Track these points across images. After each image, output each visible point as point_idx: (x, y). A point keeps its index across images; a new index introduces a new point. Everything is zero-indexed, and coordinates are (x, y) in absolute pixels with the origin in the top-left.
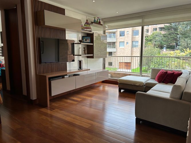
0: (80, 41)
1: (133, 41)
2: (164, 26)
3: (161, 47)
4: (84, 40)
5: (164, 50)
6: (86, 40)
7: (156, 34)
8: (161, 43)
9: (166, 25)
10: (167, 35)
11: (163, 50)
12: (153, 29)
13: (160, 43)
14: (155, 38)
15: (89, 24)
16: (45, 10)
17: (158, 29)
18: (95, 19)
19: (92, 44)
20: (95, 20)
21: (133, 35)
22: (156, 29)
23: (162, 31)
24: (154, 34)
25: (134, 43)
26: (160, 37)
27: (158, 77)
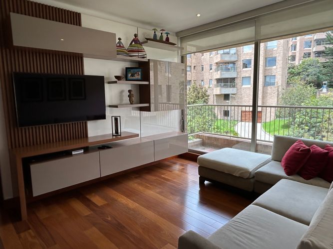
0: (116, 77)
1: (265, 76)
2: (324, 49)
3: (319, 85)
4: (130, 75)
5: (325, 90)
6: (132, 75)
7: (309, 63)
8: (318, 77)
9: (327, 46)
10: (329, 63)
11: (322, 90)
12: (303, 54)
13: (316, 79)
14: (307, 69)
15: (141, 44)
16: (11, 14)
17: (312, 55)
18: (155, 32)
19: (146, 83)
20: (155, 35)
21: (266, 66)
22: (309, 54)
23: (321, 58)
24: (306, 63)
25: (268, 79)
26: (315, 67)
27: (286, 159)
